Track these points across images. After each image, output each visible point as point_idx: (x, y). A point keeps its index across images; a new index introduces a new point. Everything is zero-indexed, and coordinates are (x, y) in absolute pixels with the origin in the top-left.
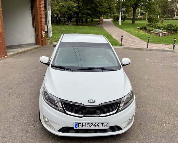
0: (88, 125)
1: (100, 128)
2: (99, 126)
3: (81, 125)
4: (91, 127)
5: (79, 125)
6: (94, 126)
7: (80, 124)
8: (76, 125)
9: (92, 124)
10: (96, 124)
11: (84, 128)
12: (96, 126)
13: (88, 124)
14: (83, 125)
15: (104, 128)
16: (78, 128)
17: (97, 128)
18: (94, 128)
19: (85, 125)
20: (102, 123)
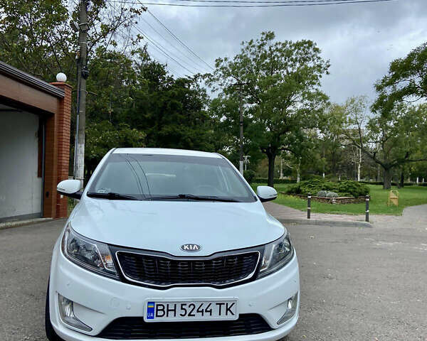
0: (182, 309)
1: (215, 317)
2: (211, 311)
3: (163, 310)
4: (190, 315)
5: (157, 310)
6: (198, 311)
7: (161, 308)
8: (150, 310)
9: (192, 307)
10: (204, 307)
11: (171, 318)
12: (202, 311)
13: (182, 305)
14: (168, 310)
15: (224, 317)
16: (156, 320)
17: (206, 317)
18: (198, 318)
19: (175, 310)
20: (220, 304)
